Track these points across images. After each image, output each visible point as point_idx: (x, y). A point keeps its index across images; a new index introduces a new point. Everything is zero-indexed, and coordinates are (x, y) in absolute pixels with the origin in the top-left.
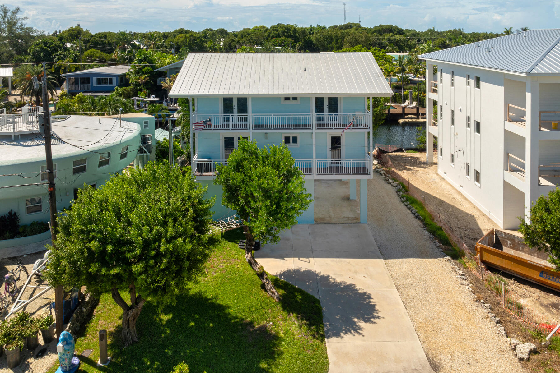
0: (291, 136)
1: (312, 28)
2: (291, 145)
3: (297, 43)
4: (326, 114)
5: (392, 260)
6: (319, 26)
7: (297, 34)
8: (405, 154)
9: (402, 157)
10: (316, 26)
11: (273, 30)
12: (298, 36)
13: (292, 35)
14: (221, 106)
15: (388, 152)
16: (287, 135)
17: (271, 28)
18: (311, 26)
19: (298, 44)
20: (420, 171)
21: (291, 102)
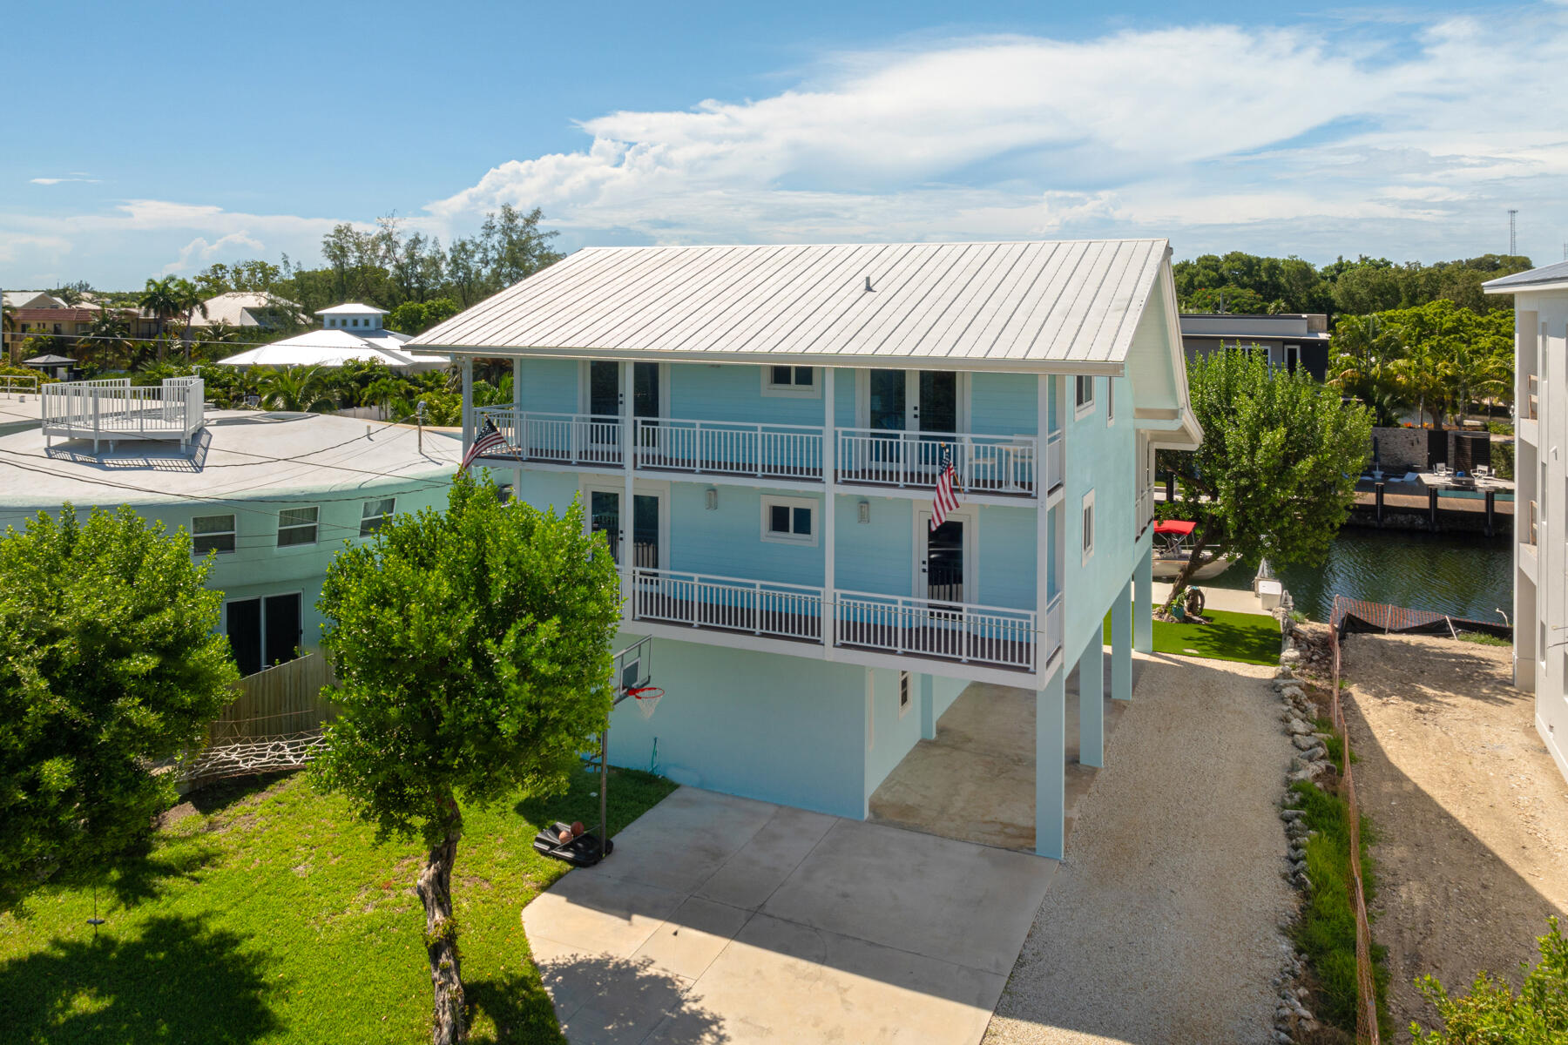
0: (792, 504)
1: (1341, 264)
2: (790, 538)
3: (1270, 302)
4: (910, 435)
5: (1024, 1026)
6: (1366, 259)
7: (1283, 280)
8: (1456, 645)
9: (1427, 653)
10: (1355, 260)
11: (1206, 268)
12: (1287, 286)
13: (1265, 284)
14: (583, 390)
15: (1381, 631)
16: (781, 502)
17: (1199, 260)
18: (1340, 258)
19: (1273, 305)
20: (1460, 707)
21: (793, 391)
